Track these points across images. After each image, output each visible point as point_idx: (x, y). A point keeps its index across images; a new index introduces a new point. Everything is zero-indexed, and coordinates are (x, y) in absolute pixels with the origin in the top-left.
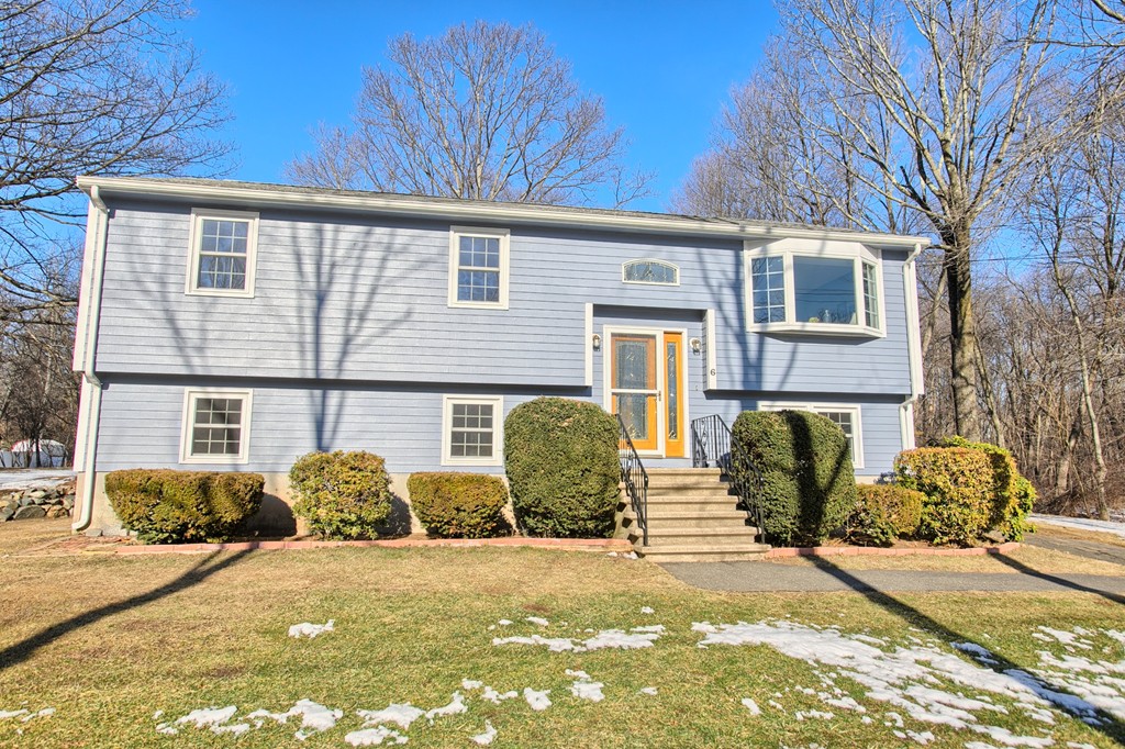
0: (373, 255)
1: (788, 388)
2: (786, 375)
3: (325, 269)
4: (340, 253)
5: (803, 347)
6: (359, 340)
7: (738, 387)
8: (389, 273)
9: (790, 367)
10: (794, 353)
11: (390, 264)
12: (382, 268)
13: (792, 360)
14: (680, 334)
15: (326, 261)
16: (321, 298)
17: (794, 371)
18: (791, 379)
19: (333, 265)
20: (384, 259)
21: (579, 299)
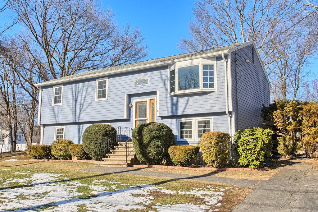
0: (85, 88)
1: (185, 113)
2: (185, 109)
3: (77, 93)
4: (80, 88)
5: (191, 98)
6: (83, 110)
7: (170, 114)
8: (88, 91)
9: (186, 106)
10: (188, 100)
11: (88, 89)
12: (87, 90)
13: (187, 103)
14: (154, 99)
15: (77, 91)
16: (76, 101)
17: (188, 107)
18: (186, 110)
19: (78, 92)
20: (87, 88)
21: (123, 94)
